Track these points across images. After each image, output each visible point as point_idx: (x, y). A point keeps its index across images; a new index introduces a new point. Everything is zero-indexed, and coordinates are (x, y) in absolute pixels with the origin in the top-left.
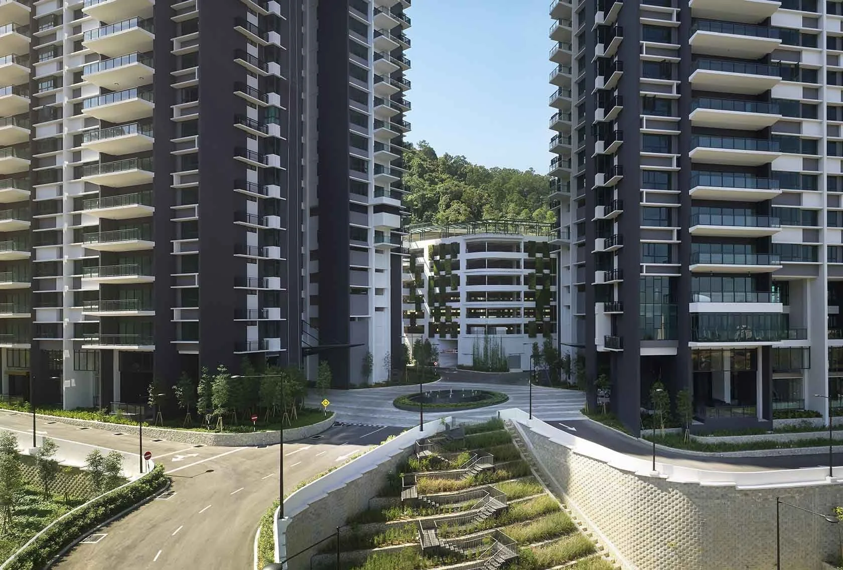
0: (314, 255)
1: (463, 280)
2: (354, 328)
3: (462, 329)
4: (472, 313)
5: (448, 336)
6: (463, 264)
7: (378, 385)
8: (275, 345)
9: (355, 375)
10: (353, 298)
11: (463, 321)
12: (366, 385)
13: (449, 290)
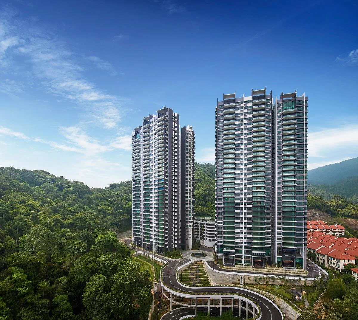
0: (181, 228)
1: (205, 230)
2: (186, 241)
3: (205, 239)
4: (207, 236)
5: (203, 240)
6: (205, 227)
7: (190, 250)
8: (176, 246)
9: (186, 248)
10: (186, 236)
11: (205, 237)
12: (188, 250)
13: (203, 231)
